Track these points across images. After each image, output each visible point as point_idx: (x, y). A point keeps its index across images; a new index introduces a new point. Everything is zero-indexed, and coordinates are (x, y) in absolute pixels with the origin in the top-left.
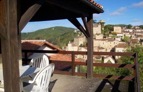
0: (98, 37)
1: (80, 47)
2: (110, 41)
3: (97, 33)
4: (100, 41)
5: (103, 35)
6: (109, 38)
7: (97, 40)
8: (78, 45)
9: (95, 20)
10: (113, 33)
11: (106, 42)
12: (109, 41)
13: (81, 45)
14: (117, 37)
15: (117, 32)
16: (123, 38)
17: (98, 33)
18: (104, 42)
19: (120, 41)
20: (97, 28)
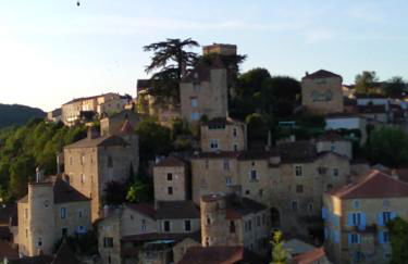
0: (213, 138)
4: (232, 163)
6: (281, 142)
9: (186, 43)
11: (271, 166)
12: (285, 161)
16: (363, 139)
17: (211, 117)
18: (260, 165)
19: (350, 156)
20: (205, 84)
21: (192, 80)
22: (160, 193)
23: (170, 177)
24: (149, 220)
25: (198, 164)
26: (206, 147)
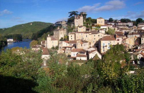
0: (80, 30)
1: (60, 41)
2: (94, 34)
3: (79, 26)
4: (83, 34)
5: (86, 28)
6: (92, 30)
7: (80, 32)
8: (58, 39)
9: (76, 12)
10: (96, 25)
11: (90, 35)
12: (92, 34)
13: (62, 38)
14: (101, 29)
15: (100, 24)
16: (107, 30)
18: (88, 34)
19: (104, 33)
20: (79, 19)
21: (77, 19)
22: (70, 39)
23: (72, 36)
24: (68, 44)
25: (77, 34)
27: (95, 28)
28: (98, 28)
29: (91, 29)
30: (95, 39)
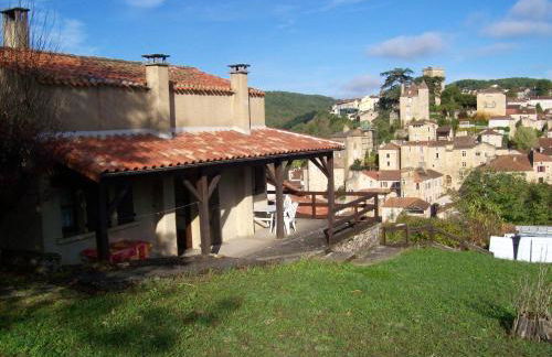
0: (417, 134)
1: (351, 173)
2: (463, 147)
3: (414, 120)
4: (425, 148)
5: (437, 126)
6: (459, 134)
7: (415, 144)
8: (346, 164)
9: (406, 70)
10: (476, 115)
11: (448, 151)
12: (456, 148)
13: (357, 162)
14: (490, 132)
15: (487, 111)
16: (511, 134)
17: (417, 119)
18: (441, 150)
19: (500, 145)
20: (415, 98)
21: (406, 95)
22: (383, 166)
23: (388, 156)
24: (374, 181)
25: (405, 149)
26: (413, 138)
27: (468, 126)
28: (478, 127)
29: (455, 129)
30: (464, 164)
